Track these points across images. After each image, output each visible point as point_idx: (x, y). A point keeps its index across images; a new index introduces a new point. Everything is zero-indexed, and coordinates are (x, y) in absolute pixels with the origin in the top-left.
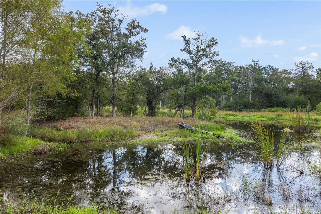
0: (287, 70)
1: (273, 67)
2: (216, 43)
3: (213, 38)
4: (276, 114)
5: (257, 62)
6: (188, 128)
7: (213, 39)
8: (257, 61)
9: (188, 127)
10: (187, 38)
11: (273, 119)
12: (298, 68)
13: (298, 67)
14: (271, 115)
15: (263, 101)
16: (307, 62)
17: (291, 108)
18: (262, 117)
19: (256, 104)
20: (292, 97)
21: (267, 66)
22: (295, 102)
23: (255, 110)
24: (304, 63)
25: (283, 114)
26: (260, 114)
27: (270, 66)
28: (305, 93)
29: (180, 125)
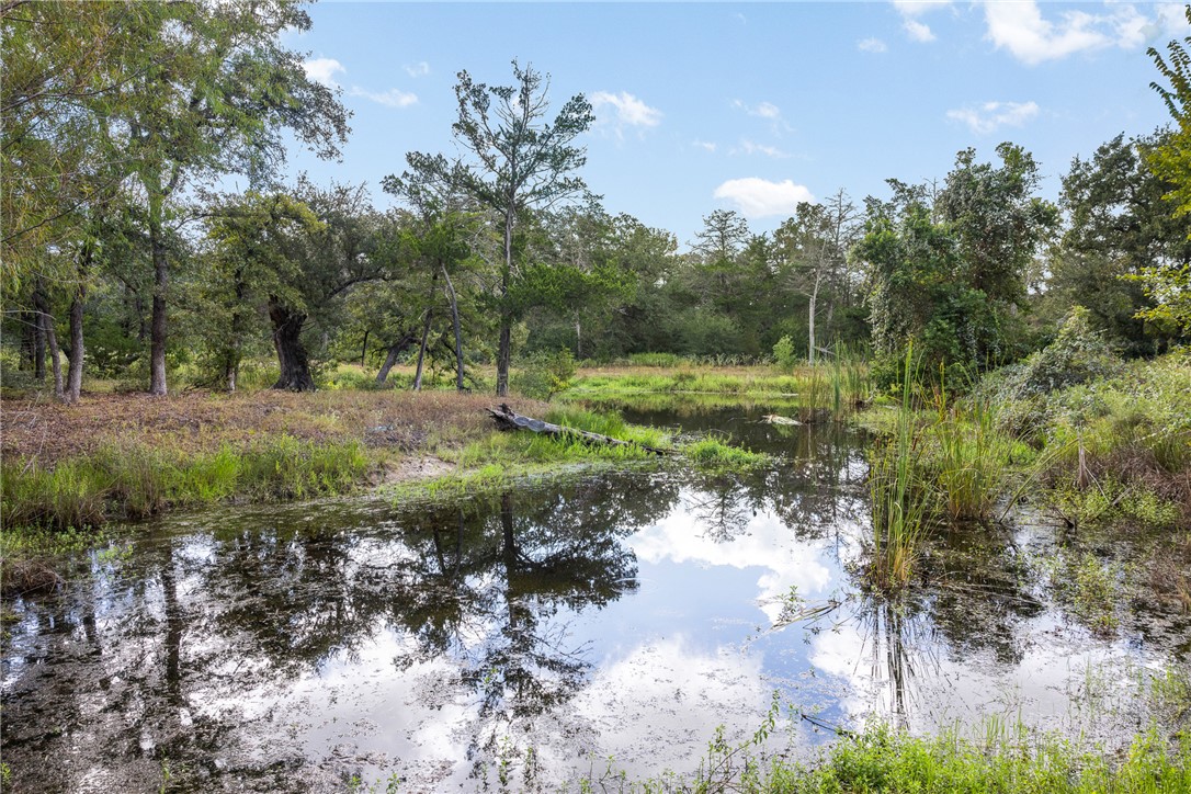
0: (667, 235)
1: (634, 220)
2: (587, 118)
3: (579, 99)
4: (674, 372)
5: (599, 201)
6: (529, 426)
7: (579, 103)
8: (601, 198)
9: (531, 423)
10: (475, 83)
11: (667, 390)
12: (710, 231)
13: (710, 228)
14: (662, 378)
15: (618, 331)
16: (733, 213)
17: (699, 355)
18: (633, 384)
19: (595, 341)
20: (702, 319)
21: (620, 216)
22: (708, 336)
23: (595, 363)
24: (726, 215)
25: (692, 372)
26: (626, 375)
27: (626, 217)
28: (728, 308)
29: (499, 419)
